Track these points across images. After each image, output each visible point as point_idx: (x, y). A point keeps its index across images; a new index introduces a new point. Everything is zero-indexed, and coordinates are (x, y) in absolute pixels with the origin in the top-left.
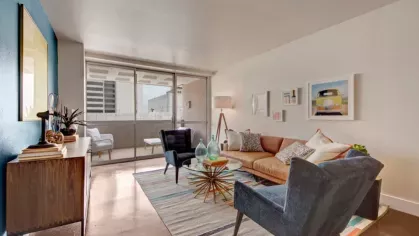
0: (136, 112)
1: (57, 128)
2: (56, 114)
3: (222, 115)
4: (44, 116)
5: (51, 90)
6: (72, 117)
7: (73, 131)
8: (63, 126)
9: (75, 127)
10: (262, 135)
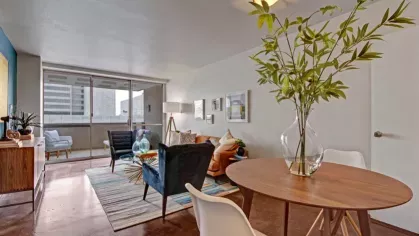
0: (92, 115)
1: (15, 128)
2: (14, 118)
3: (172, 118)
4: (6, 119)
5: (11, 101)
6: (28, 120)
7: (29, 132)
8: (20, 127)
9: (31, 128)
10: (198, 135)
